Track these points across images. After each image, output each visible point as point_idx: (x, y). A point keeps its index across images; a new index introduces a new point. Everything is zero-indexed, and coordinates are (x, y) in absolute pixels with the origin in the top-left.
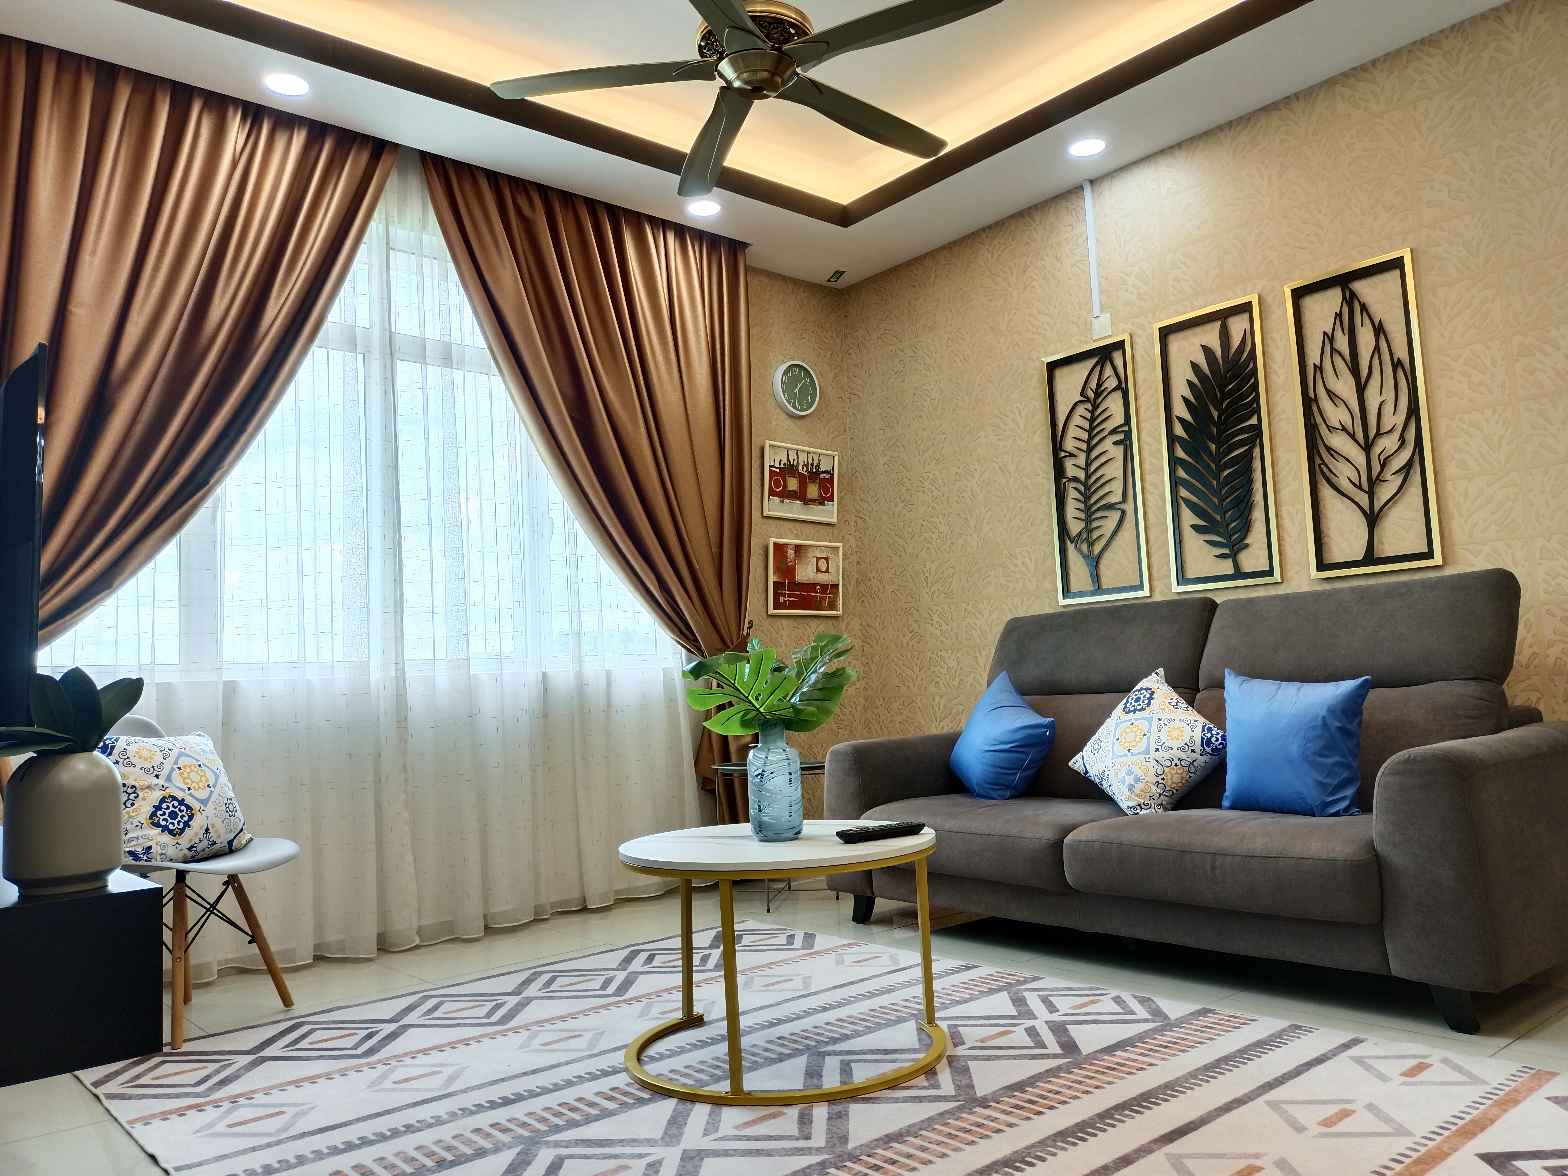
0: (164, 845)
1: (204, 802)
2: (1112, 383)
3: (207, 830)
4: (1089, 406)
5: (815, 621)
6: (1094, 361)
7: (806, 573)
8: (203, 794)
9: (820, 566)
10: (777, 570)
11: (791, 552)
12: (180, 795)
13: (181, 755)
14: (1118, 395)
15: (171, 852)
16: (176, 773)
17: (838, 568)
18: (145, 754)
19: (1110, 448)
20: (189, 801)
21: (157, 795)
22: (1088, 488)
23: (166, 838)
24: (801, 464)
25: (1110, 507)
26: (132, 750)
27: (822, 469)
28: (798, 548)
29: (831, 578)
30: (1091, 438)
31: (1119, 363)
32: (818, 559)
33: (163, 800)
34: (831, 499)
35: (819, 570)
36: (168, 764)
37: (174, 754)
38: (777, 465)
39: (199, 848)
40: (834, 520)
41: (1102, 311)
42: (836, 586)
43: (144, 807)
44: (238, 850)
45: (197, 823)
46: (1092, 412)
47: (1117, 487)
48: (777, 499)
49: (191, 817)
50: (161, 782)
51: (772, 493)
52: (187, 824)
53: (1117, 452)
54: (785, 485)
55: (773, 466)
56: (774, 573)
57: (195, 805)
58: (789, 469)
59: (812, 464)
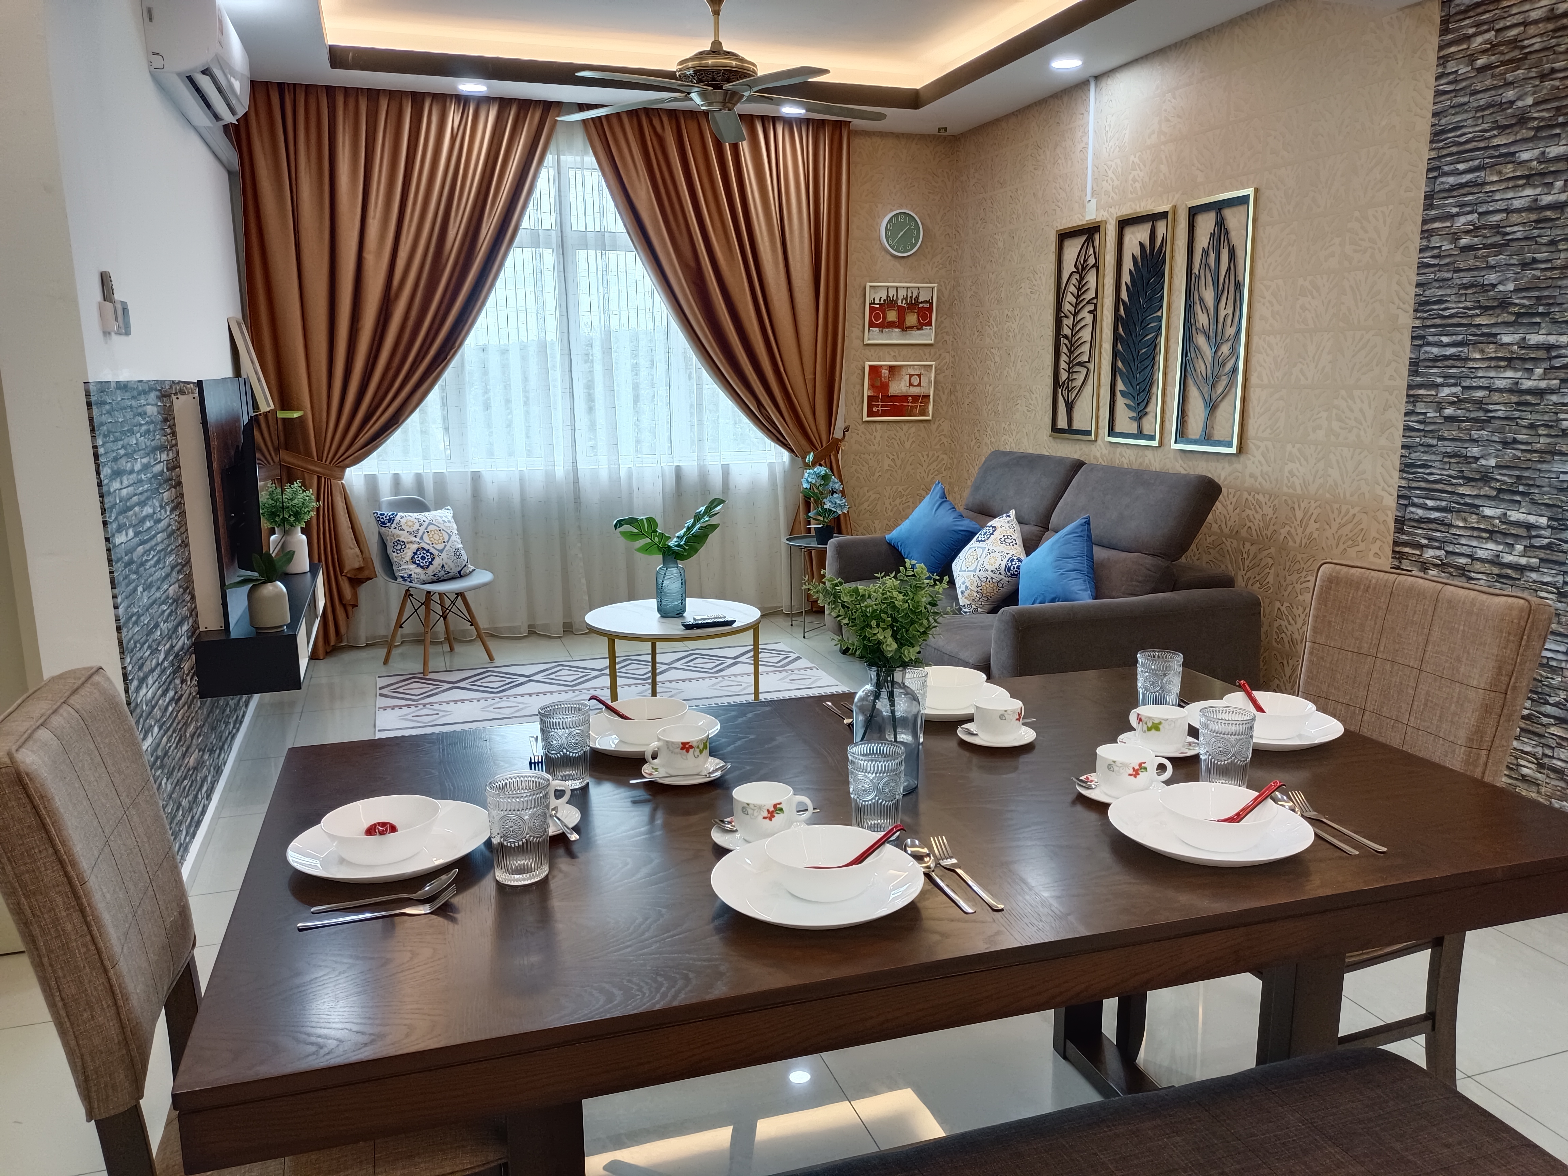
0: (418, 574)
1: (441, 551)
2: (1091, 261)
3: (443, 566)
4: (1078, 277)
5: (907, 425)
6: (1084, 238)
7: (899, 387)
8: (440, 547)
9: (912, 381)
10: (872, 386)
11: (885, 372)
12: (427, 547)
13: (430, 524)
14: (1094, 270)
15: (423, 577)
16: (426, 536)
17: (930, 382)
18: (410, 524)
19: (1085, 314)
20: (432, 550)
21: (416, 546)
22: (1072, 345)
23: (419, 570)
24: (900, 297)
25: (1081, 364)
26: (403, 521)
27: (921, 299)
28: (891, 368)
29: (923, 390)
30: (1077, 304)
31: (1097, 243)
32: (911, 376)
33: (418, 550)
34: (929, 324)
35: (911, 385)
36: (422, 530)
37: (426, 524)
38: (877, 301)
39: (440, 575)
40: (932, 342)
41: (1092, 196)
42: (927, 397)
43: (408, 554)
44: (466, 575)
45: (437, 562)
46: (1080, 282)
47: (1086, 348)
48: (877, 330)
49: (433, 560)
50: (417, 539)
51: (871, 325)
52: (430, 563)
53: (1089, 319)
54: (885, 318)
55: (874, 303)
56: (869, 389)
57: (436, 552)
58: (890, 303)
59: (911, 297)
